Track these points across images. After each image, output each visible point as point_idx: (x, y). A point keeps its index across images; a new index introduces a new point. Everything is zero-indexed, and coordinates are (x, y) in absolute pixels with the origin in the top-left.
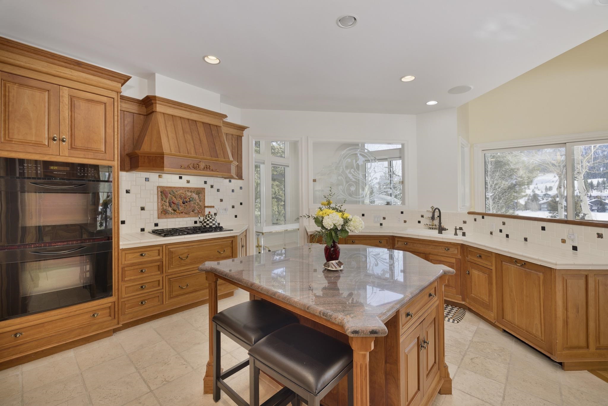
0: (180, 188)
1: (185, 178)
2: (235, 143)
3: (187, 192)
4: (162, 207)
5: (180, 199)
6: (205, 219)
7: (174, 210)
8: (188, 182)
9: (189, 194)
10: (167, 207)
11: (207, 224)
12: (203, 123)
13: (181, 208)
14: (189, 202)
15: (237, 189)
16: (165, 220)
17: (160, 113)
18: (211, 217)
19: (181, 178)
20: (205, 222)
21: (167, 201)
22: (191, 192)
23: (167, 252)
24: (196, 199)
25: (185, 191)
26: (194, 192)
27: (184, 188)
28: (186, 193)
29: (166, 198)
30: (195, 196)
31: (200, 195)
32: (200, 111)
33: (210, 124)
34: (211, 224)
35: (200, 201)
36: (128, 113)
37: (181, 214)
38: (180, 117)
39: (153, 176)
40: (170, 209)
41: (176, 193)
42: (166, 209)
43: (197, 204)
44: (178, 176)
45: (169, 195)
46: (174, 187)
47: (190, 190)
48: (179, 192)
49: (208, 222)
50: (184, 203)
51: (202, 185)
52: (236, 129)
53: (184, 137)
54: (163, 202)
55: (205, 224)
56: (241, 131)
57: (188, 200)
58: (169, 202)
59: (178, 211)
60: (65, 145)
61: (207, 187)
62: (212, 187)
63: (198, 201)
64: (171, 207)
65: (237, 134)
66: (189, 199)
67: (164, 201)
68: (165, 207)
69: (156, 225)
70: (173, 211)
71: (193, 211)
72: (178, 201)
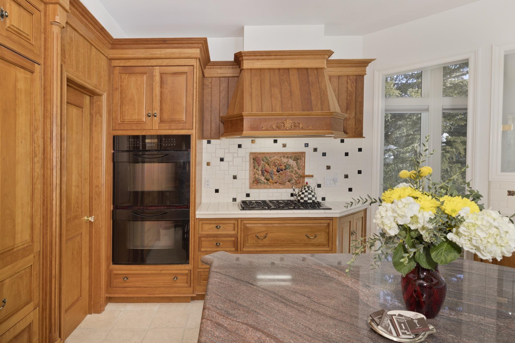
0: (275, 153)
1: (281, 141)
2: (352, 87)
3: (282, 158)
4: (254, 176)
5: (274, 167)
6: (300, 191)
7: (268, 180)
8: (284, 146)
9: (285, 160)
10: (260, 176)
11: (302, 198)
12: (298, 69)
13: (275, 177)
14: (285, 170)
15: (353, 152)
16: (257, 190)
17: (248, 69)
18: (307, 189)
19: (275, 141)
20: (299, 195)
21: (260, 169)
22: (288, 157)
23: (242, 227)
24: (294, 166)
25: (281, 157)
26: (291, 158)
27: (278, 153)
28: (281, 160)
29: (259, 165)
30: (292, 162)
31: (299, 161)
32: (293, 55)
33: (307, 69)
34: (306, 199)
35: (299, 169)
36: (223, 79)
37: (275, 184)
38: (270, 69)
39: (246, 142)
40: (263, 178)
41: (270, 160)
42: (258, 178)
43: (294, 172)
44: (272, 140)
45: (262, 162)
46: (268, 153)
47: (286, 156)
48: (273, 159)
49: (303, 196)
50: (278, 172)
51: (303, 149)
52: (353, 67)
53: (271, 91)
54: (255, 170)
55: (299, 198)
56: (363, 68)
57: (284, 168)
58: (261, 170)
59: (271, 180)
60: (157, 119)
61: (309, 151)
62: (315, 150)
63: (296, 169)
64: (263, 176)
65: (356, 73)
66: (285, 166)
67: (257, 169)
68: (257, 176)
69: (248, 195)
70: (266, 181)
71: (289, 181)
72: (271, 169)
